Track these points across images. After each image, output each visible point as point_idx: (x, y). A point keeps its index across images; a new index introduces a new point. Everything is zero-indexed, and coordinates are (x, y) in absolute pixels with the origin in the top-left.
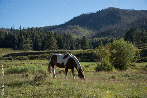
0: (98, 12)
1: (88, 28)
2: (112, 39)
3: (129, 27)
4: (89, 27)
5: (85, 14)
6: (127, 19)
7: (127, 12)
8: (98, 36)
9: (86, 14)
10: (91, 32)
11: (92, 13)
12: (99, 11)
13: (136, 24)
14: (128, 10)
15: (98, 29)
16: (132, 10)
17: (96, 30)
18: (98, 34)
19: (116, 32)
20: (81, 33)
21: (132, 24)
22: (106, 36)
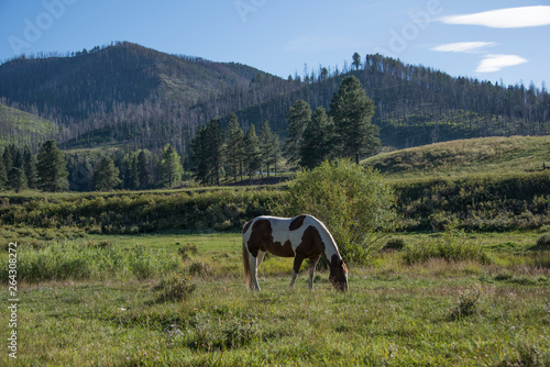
0: (78, 53)
1: (41, 111)
2: (142, 153)
3: (192, 115)
4: (46, 107)
5: (27, 56)
6: (184, 87)
7: (181, 63)
8: (84, 143)
9: (32, 60)
10: (54, 125)
11: (57, 56)
12: (85, 51)
13: (213, 107)
14: (183, 59)
15: (80, 116)
16: (197, 59)
17: (72, 119)
18: (85, 136)
19: (148, 129)
20: (17, 128)
21: (200, 104)
22: (114, 142)
